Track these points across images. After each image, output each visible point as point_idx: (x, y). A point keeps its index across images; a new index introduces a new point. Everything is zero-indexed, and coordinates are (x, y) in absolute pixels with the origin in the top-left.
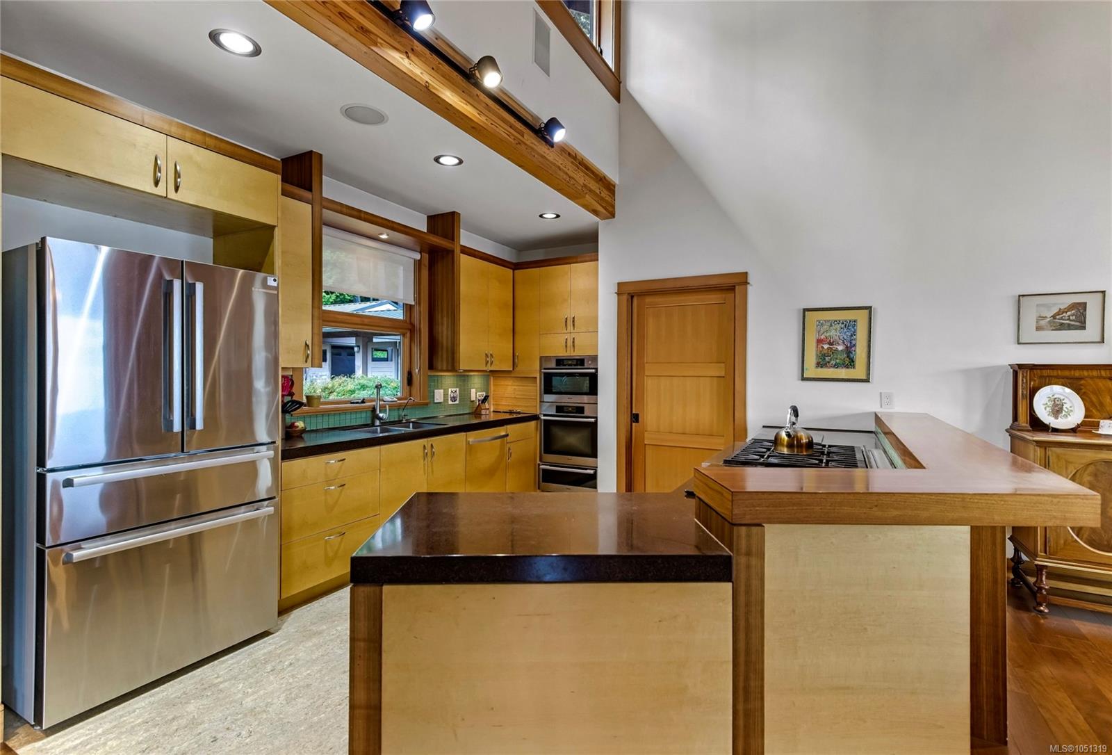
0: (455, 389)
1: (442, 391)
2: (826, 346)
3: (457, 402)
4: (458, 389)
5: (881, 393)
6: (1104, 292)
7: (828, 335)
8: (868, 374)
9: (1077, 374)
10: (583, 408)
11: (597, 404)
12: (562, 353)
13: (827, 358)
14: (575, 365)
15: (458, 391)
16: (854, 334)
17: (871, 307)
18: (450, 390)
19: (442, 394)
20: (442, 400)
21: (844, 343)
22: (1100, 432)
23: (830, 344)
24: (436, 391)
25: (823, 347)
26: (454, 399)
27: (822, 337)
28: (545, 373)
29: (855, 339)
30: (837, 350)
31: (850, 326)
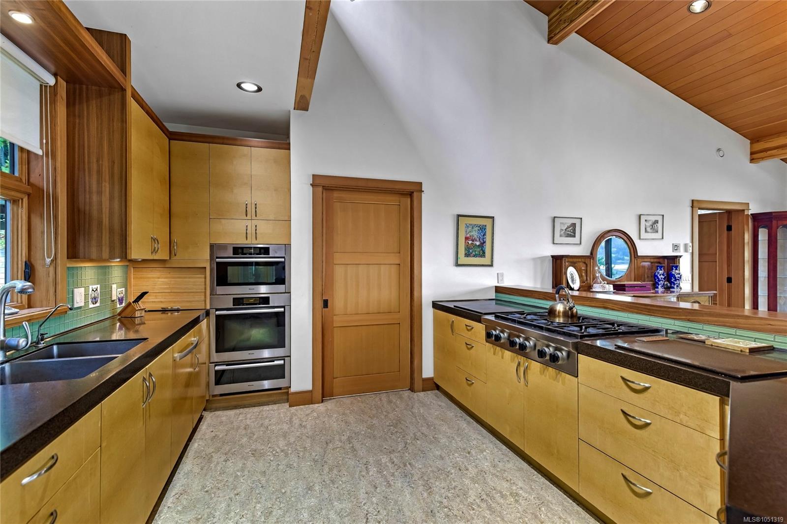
0: (96, 286)
1: (83, 289)
2: (470, 242)
3: (98, 304)
4: (99, 286)
5: (498, 274)
6: (581, 218)
7: (471, 234)
8: (492, 261)
9: (575, 260)
10: (268, 298)
11: (290, 293)
12: (241, 241)
13: (470, 250)
14: (258, 254)
15: (99, 289)
16: (484, 235)
17: (494, 217)
18: (91, 287)
19: (83, 294)
20: (82, 304)
21: (479, 240)
22: (594, 290)
23: (473, 241)
24: (76, 290)
25: (468, 243)
26: (95, 300)
27: (468, 235)
28: (218, 263)
29: (485, 238)
30: (476, 245)
31: (483, 229)
